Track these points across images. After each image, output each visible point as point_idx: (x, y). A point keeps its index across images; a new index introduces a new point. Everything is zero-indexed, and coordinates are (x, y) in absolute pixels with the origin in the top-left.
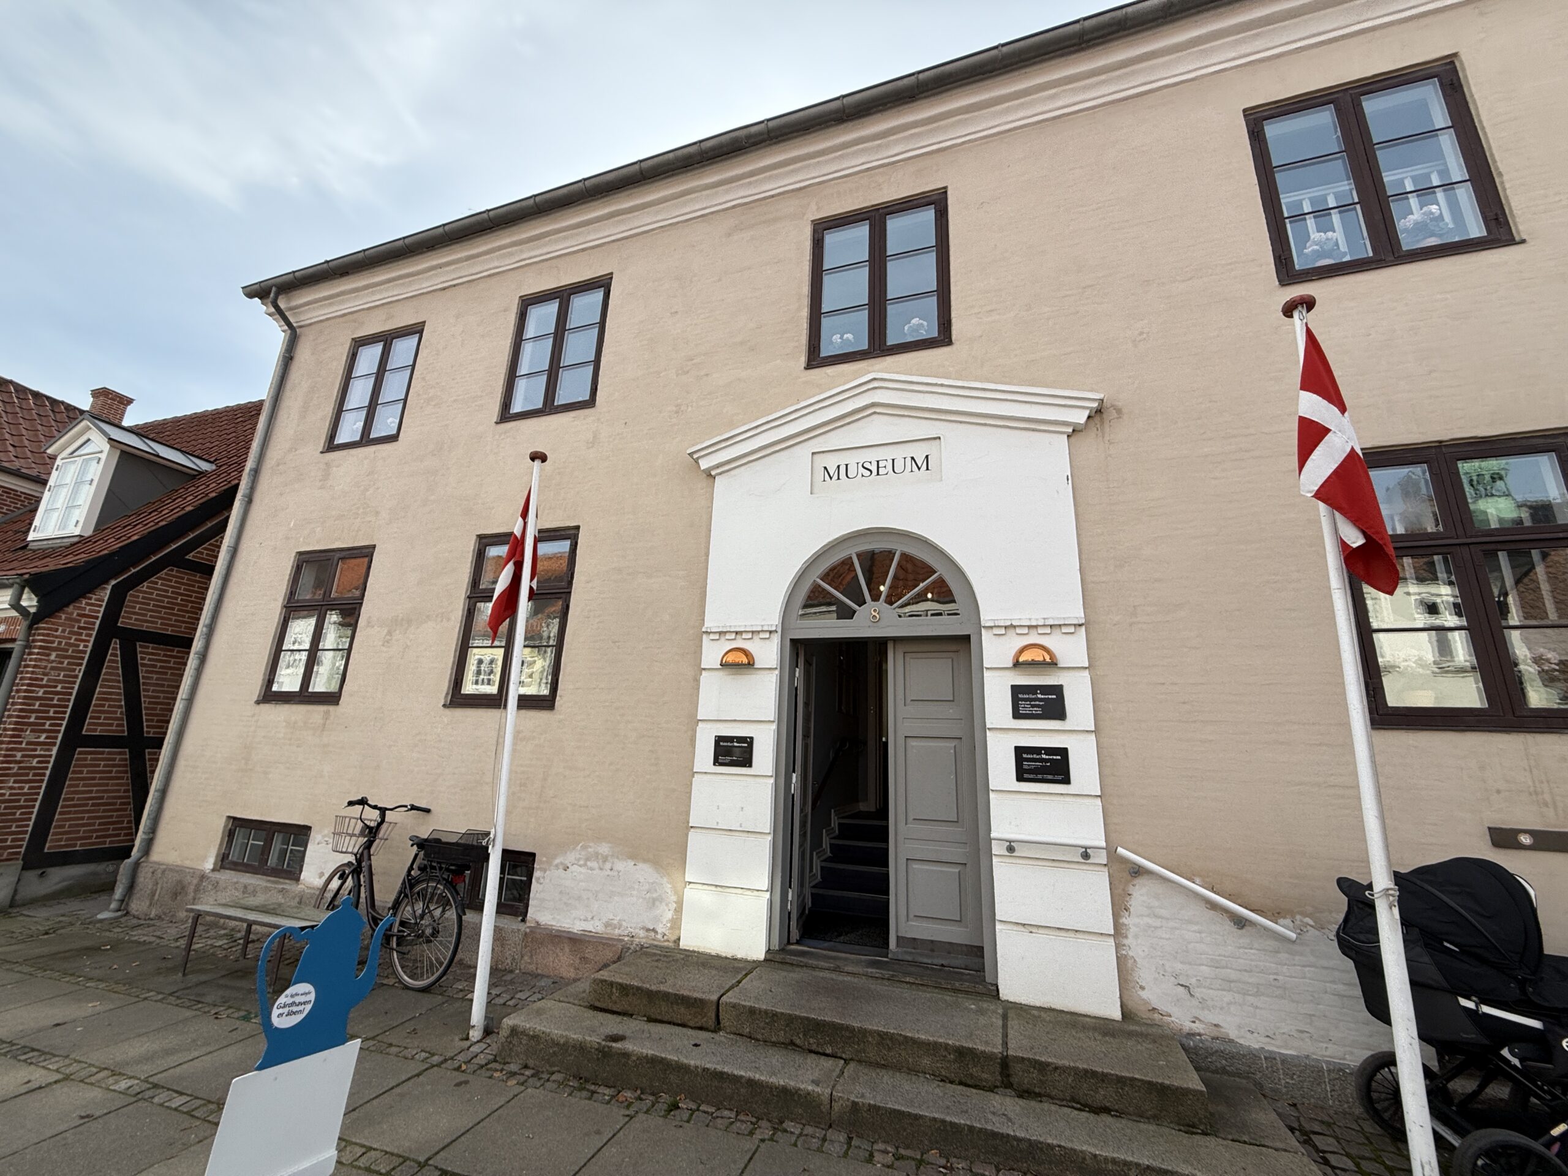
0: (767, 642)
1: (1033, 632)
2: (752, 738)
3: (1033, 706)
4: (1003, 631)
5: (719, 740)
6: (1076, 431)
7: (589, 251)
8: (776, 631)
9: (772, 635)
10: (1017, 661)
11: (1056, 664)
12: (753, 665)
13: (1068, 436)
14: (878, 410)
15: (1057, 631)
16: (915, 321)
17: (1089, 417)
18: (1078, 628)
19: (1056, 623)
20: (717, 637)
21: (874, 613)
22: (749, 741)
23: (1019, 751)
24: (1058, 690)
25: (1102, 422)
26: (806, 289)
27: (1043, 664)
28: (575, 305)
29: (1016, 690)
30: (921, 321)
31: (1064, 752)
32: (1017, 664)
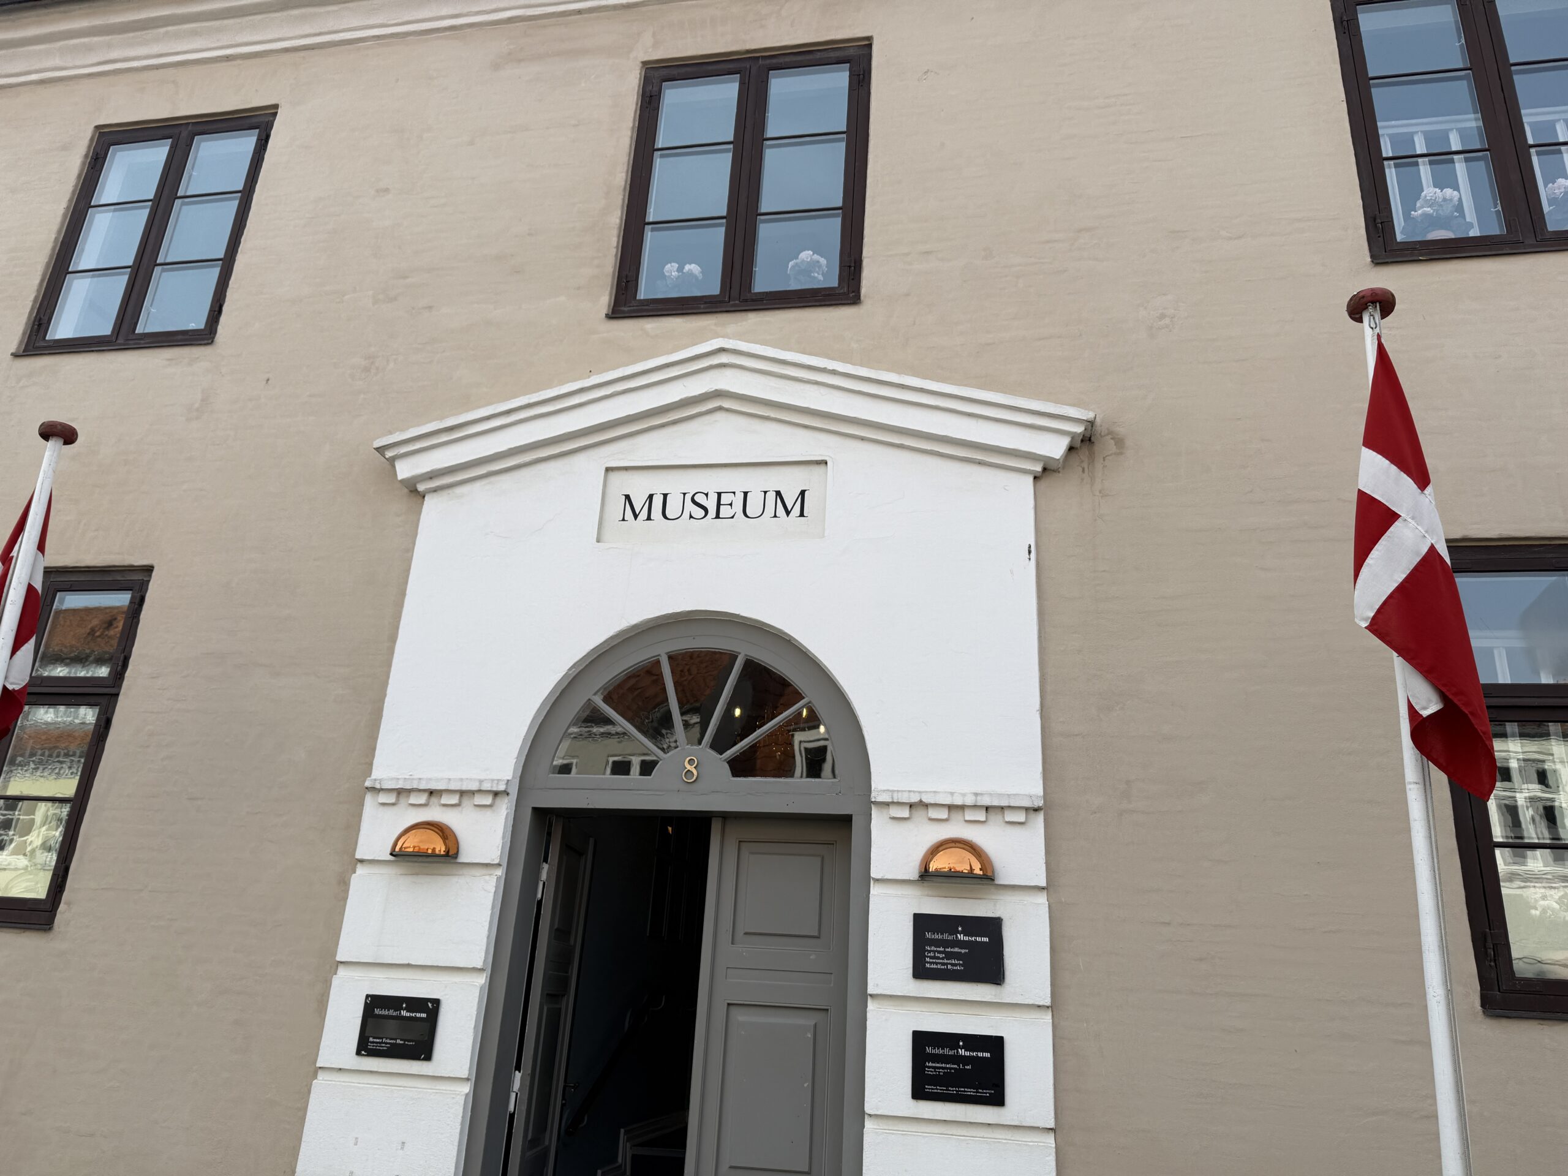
0: (488, 813)
1: (957, 816)
2: (437, 1002)
3: (949, 956)
4: (905, 813)
5: (374, 1003)
6: (1046, 472)
7: (239, 62)
8: (506, 793)
9: (498, 800)
10: (926, 870)
11: (993, 880)
12: (456, 855)
13: (1035, 478)
14: (727, 404)
15: (995, 818)
16: (806, 255)
17: (1071, 449)
18: (1032, 815)
19: (996, 803)
20: (392, 799)
21: (688, 767)
22: (430, 1008)
23: (922, 1041)
24: (992, 927)
25: (1092, 457)
26: (620, 177)
27: (968, 877)
28: (201, 153)
29: (922, 923)
30: (816, 257)
31: (996, 1045)
32: (926, 875)
